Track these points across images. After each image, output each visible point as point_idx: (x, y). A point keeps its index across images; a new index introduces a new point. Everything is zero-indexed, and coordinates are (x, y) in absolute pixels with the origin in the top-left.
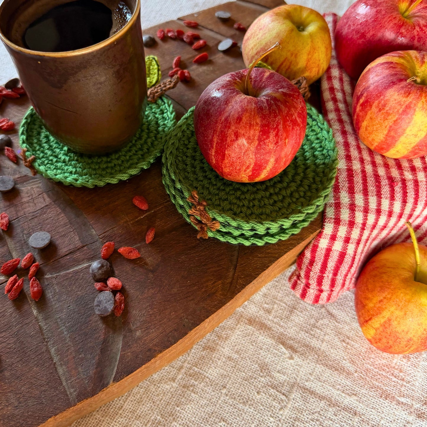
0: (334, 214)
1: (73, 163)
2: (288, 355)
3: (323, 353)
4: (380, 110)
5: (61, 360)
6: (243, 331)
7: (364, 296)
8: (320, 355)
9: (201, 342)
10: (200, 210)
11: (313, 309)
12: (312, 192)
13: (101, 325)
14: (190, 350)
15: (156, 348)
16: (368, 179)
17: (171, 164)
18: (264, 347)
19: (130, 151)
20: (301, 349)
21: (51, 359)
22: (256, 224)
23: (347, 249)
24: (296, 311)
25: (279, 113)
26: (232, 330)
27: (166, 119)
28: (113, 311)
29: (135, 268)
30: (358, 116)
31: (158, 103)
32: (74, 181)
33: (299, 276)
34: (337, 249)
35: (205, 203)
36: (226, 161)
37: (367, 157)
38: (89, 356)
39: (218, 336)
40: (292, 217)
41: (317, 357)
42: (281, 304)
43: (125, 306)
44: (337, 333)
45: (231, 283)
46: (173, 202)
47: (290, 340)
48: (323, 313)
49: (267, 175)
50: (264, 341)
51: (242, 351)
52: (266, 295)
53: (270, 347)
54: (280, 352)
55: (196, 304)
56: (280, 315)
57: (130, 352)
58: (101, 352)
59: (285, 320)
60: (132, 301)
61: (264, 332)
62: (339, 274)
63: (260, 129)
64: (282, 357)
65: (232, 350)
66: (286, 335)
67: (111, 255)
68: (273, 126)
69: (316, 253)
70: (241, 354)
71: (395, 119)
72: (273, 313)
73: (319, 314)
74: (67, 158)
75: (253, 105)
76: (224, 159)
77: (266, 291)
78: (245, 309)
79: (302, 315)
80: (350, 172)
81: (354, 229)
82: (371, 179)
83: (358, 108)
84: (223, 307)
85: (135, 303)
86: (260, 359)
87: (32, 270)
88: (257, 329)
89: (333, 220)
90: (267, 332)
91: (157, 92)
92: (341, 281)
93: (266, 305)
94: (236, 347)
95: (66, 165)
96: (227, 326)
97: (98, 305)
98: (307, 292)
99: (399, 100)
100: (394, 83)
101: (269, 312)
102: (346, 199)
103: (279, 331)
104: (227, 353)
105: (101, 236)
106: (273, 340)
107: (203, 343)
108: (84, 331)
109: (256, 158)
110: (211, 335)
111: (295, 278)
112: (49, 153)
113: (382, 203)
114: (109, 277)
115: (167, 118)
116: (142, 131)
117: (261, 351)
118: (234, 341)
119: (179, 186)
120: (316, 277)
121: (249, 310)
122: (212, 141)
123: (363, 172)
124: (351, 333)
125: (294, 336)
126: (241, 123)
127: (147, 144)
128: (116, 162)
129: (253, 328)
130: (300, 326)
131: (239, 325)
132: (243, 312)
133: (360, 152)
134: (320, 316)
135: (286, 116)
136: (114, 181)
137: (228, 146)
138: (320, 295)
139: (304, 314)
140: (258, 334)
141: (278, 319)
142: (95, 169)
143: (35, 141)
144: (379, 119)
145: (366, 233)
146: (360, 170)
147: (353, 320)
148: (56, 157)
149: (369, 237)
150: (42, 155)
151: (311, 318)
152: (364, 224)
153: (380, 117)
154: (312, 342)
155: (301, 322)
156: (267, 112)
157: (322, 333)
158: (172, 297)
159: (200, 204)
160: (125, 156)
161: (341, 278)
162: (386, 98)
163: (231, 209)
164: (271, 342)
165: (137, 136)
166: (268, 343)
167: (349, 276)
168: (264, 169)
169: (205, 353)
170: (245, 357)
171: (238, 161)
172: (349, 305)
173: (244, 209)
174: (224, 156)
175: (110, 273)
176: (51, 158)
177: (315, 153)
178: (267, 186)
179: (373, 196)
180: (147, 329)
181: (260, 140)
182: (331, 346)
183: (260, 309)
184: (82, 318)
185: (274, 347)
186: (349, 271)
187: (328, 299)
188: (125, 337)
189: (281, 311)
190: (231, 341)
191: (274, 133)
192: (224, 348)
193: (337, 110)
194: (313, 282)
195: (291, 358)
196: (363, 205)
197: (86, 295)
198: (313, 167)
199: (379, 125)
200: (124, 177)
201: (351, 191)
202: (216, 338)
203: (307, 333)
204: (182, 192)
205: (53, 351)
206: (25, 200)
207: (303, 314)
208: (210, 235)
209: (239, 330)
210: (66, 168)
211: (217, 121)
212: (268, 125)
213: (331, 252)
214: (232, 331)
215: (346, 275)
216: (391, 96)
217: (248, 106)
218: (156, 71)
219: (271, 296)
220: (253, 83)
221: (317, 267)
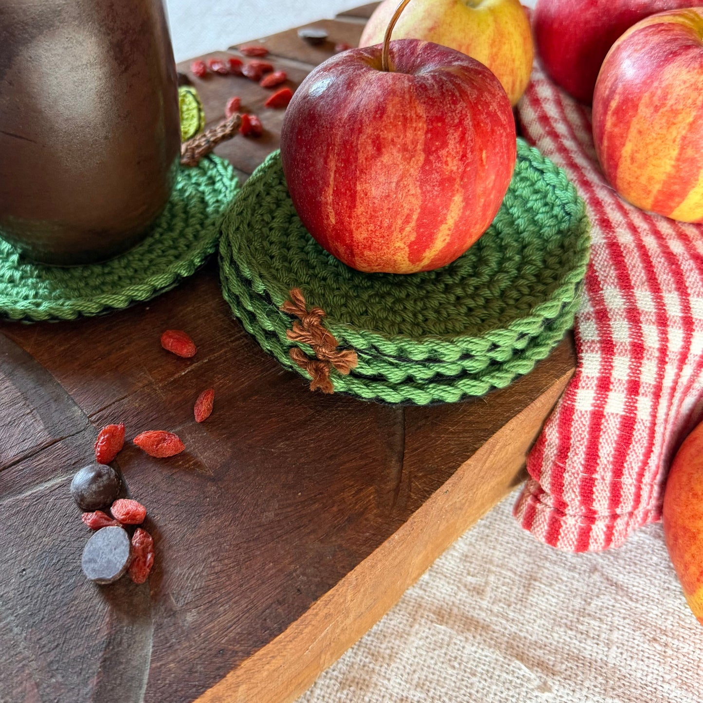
0: (597, 332)
1: (30, 281)
2: (537, 683)
3: (615, 672)
4: (657, 109)
6: (427, 637)
7: (688, 514)
8: (609, 676)
9: (334, 670)
10: (311, 325)
11: (574, 578)
12: (545, 284)
13: (100, 607)
14: (312, 692)
15: (237, 647)
16: (654, 261)
17: (240, 249)
18: (479, 670)
19: (150, 251)
20: (564, 667)
22: (438, 344)
23: (636, 408)
24: (537, 584)
25: (461, 96)
26: (402, 637)
27: (220, 192)
28: (127, 570)
29: (175, 477)
30: (611, 137)
31: (201, 165)
32: (31, 306)
33: (538, 494)
34: (615, 412)
35: (320, 312)
36: (360, 210)
37: (640, 223)
38: (75, 679)
39: (373, 655)
40: (515, 325)
41: (604, 682)
42: (504, 572)
43: (155, 558)
44: (637, 625)
45: (397, 490)
46: (250, 329)
47: (535, 650)
48: (599, 584)
49: (448, 239)
50: (477, 655)
51: (431, 682)
52: (467, 556)
53: (494, 668)
54: (518, 678)
55: (322, 541)
56: (503, 596)
57: (173, 661)
58: (103, 667)
59: (518, 607)
60: (170, 547)
61: (474, 637)
62: (625, 472)
63: (425, 126)
64: (524, 689)
65: (406, 682)
66: (525, 638)
67: (119, 453)
68: (453, 119)
69: (570, 425)
70: (428, 691)
71: (691, 119)
72: (489, 593)
73: (588, 586)
75: (406, 82)
76: (355, 206)
77: (466, 548)
78: (425, 591)
79: (552, 592)
80: (615, 248)
81: (645, 361)
82: (659, 259)
84: (386, 544)
85: (178, 551)
86: (474, 697)
88: (457, 631)
89: (598, 345)
90: (481, 635)
91: (198, 146)
92: (633, 490)
93: (469, 578)
94: (416, 676)
95: (15, 286)
96: (390, 631)
97: (91, 561)
98: (560, 526)
99: (693, 80)
100: (675, 54)
101: (479, 591)
102: (617, 300)
103: (507, 632)
104: (396, 690)
105: (94, 417)
106: (498, 652)
107: (340, 672)
108: (61, 623)
109: (424, 193)
110: (356, 654)
111: (529, 501)
113: (691, 306)
114: (116, 499)
115: (223, 189)
116: (174, 216)
117: (474, 679)
118: (410, 662)
119: (260, 288)
120: (577, 482)
121: (434, 591)
123: (641, 247)
124: (669, 622)
125: (544, 639)
126: (385, 117)
127: (185, 238)
129: (449, 630)
130: (552, 617)
131: (417, 626)
132: (423, 598)
133: (625, 213)
134: (592, 591)
135: (476, 104)
136: (119, 301)
137: (362, 172)
138: (590, 529)
139: (557, 589)
140: (461, 641)
141: (501, 604)
144: (657, 128)
145: (670, 371)
146: (633, 245)
147: (667, 592)
149: (676, 382)
151: (574, 597)
152: (663, 351)
153: (659, 122)
154: (585, 649)
155: (553, 608)
156: (437, 94)
157: (605, 626)
158: (265, 530)
159: (309, 313)
160: (141, 260)
161: (630, 481)
162: (663, 85)
164: (494, 656)
165: (165, 225)
166: (487, 659)
167: (647, 479)
168: (442, 222)
169: (348, 694)
170: (440, 696)
171: (385, 205)
172: (650, 562)
173: (406, 327)
174: (353, 197)
175: (118, 491)
177: (536, 218)
178: (446, 285)
179: (670, 292)
180: (211, 604)
181: (428, 151)
182: (629, 654)
183: (458, 587)
184: (55, 595)
185: (502, 666)
186: (645, 463)
188: (159, 627)
189: (504, 588)
190: (403, 663)
191: (456, 135)
192: (389, 680)
193: (562, 150)
194: (572, 497)
195: (544, 687)
196: (655, 310)
197: (63, 544)
198: (536, 241)
199: (659, 141)
200: (141, 292)
201: (625, 283)
202: (367, 660)
203: (571, 629)
204: (269, 300)
207: (554, 590)
208: (339, 386)
209: (419, 636)
210: (15, 291)
211: (333, 123)
212: (441, 119)
213: (603, 421)
214: (403, 640)
215: (641, 475)
216: (675, 77)
217: (395, 84)
218: (195, 112)
219: (479, 558)
220: (397, 60)
221: (577, 459)
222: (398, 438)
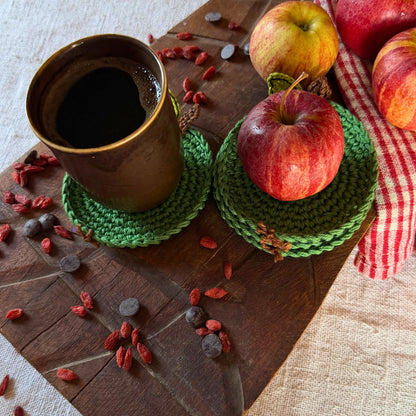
0: (384, 200)
1: (129, 223)
2: (372, 330)
3: (402, 318)
4: (403, 97)
5: (192, 407)
6: (327, 321)
10: (270, 237)
12: (361, 189)
13: (215, 365)
17: (228, 201)
18: (349, 329)
20: (382, 321)
21: (184, 409)
23: (402, 226)
24: (366, 288)
25: (321, 135)
28: (222, 350)
30: (382, 103)
32: (140, 243)
33: (364, 260)
34: (394, 229)
35: (273, 231)
37: (398, 137)
41: (398, 323)
42: (352, 286)
43: (230, 342)
44: (408, 297)
45: (315, 291)
46: (240, 234)
47: (370, 316)
48: (392, 282)
50: (348, 324)
51: (332, 339)
53: (355, 328)
54: (365, 330)
56: (354, 296)
58: (224, 388)
59: (361, 300)
61: (345, 317)
63: (308, 155)
64: (368, 334)
67: (200, 300)
68: (319, 148)
69: (376, 238)
72: (348, 296)
74: (122, 220)
76: (282, 189)
80: (387, 156)
81: (404, 208)
82: (407, 157)
83: (381, 97)
87: (134, 337)
88: (338, 316)
89: (385, 206)
90: (348, 315)
92: (403, 254)
93: (339, 292)
97: (207, 349)
98: (375, 272)
100: (410, 69)
101: (343, 296)
102: (391, 183)
103: (358, 311)
106: (355, 321)
109: (311, 180)
111: (360, 262)
112: (102, 220)
117: (348, 334)
119: (243, 221)
120: (381, 257)
122: (266, 176)
123: (399, 153)
125: (372, 311)
126: (291, 154)
128: (169, 210)
129: (335, 316)
130: (374, 301)
131: (322, 318)
133: (391, 134)
134: (389, 286)
135: (327, 136)
136: (177, 231)
137: (284, 177)
138: (387, 271)
140: (340, 320)
141: (353, 300)
142: (153, 223)
143: (83, 212)
144: (404, 105)
146: (396, 152)
148: (110, 222)
150: (95, 225)
151: (382, 290)
152: (412, 201)
153: (405, 103)
154: (389, 311)
155: (374, 297)
156: (311, 138)
157: (396, 300)
159: (268, 233)
161: (402, 252)
162: (407, 85)
163: (295, 227)
164: (354, 323)
166: (352, 325)
168: (318, 186)
173: (307, 223)
174: (281, 186)
176: (105, 225)
177: (352, 149)
179: (413, 173)
181: (311, 165)
182: (407, 310)
183: (335, 297)
186: (407, 243)
187: (395, 272)
189: (354, 293)
191: (322, 154)
193: (358, 97)
194: (379, 264)
195: (376, 332)
196: (407, 184)
198: (355, 163)
199: (405, 110)
200: (186, 224)
201: (394, 175)
203: (383, 305)
204: (248, 225)
205: (182, 402)
206: (96, 273)
207: (374, 289)
208: (284, 255)
209: (324, 321)
211: (268, 158)
212: (315, 150)
213: (389, 233)
214: (317, 325)
215: (406, 248)
216: (411, 82)
219: (341, 282)
221: (380, 249)
222: (310, 267)
